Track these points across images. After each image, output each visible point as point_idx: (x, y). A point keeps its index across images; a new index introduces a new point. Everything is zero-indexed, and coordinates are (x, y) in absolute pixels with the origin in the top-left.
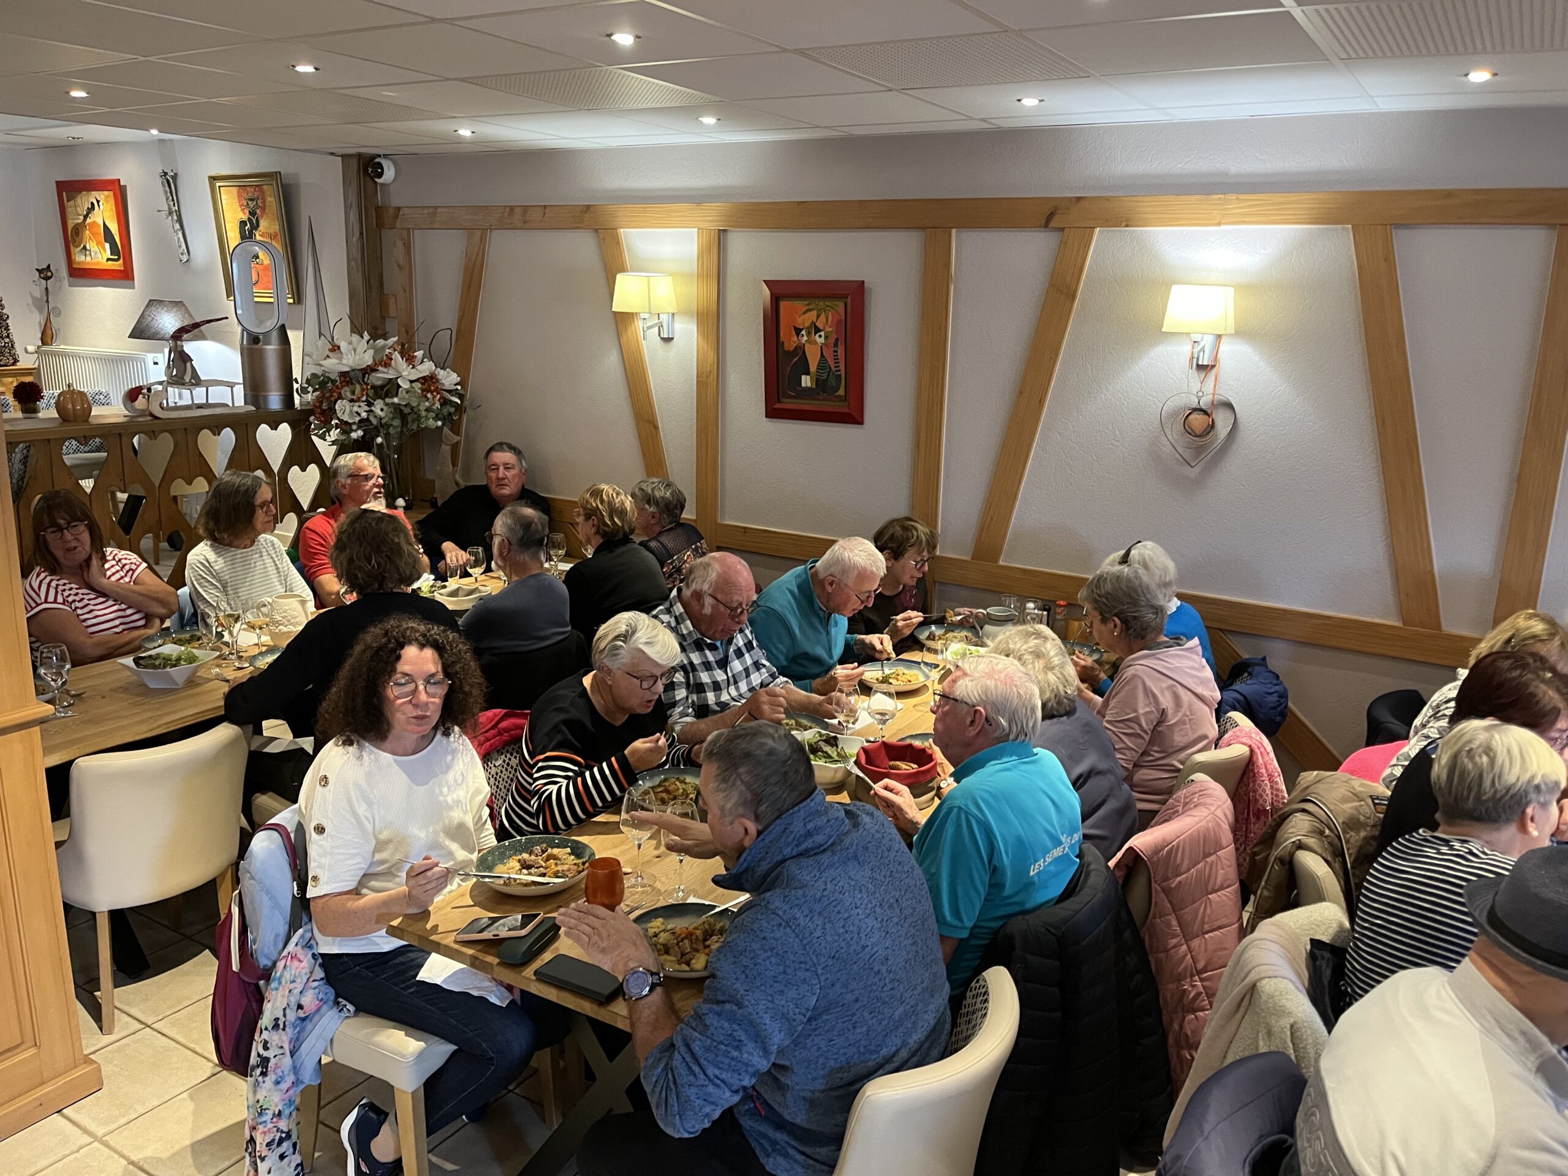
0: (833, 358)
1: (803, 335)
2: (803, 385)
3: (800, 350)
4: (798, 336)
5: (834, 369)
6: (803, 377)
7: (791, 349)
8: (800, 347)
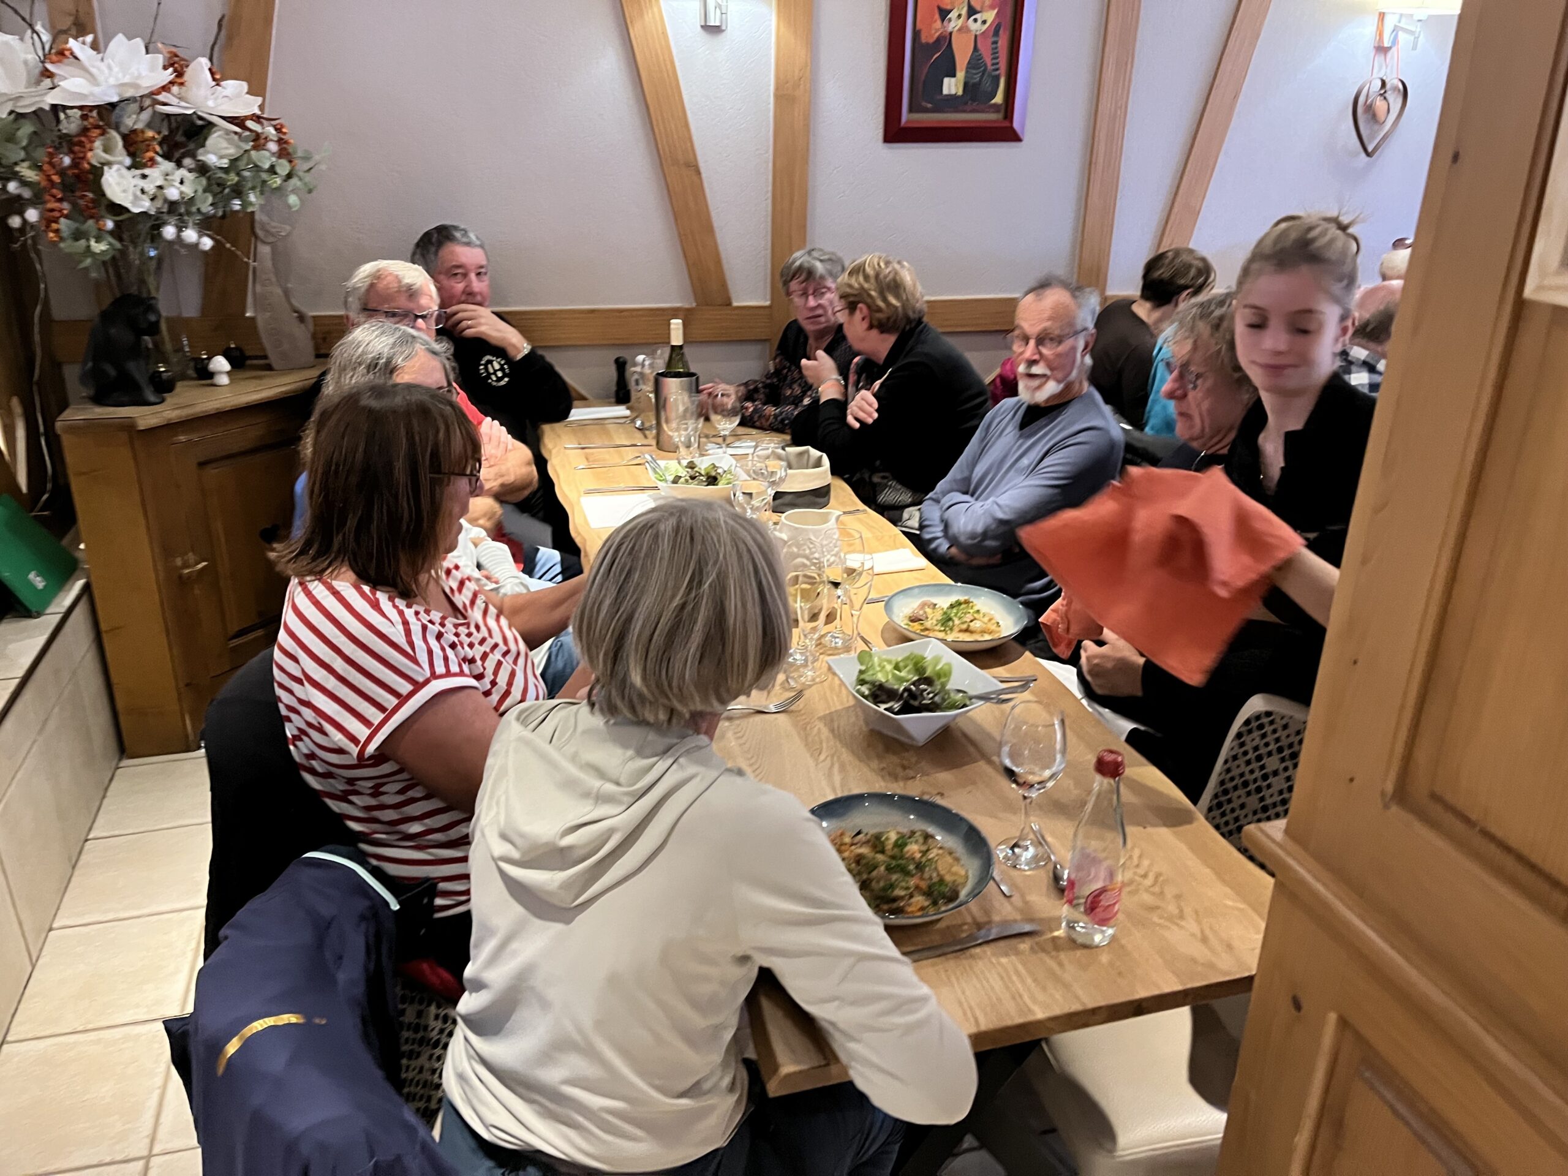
0: (990, 52)
1: (950, 20)
2: (945, 91)
3: (945, 41)
4: (943, 20)
5: (990, 67)
6: (946, 80)
7: (931, 41)
8: (945, 37)
